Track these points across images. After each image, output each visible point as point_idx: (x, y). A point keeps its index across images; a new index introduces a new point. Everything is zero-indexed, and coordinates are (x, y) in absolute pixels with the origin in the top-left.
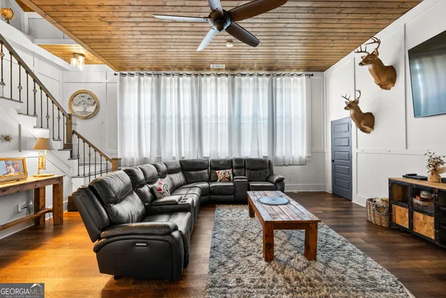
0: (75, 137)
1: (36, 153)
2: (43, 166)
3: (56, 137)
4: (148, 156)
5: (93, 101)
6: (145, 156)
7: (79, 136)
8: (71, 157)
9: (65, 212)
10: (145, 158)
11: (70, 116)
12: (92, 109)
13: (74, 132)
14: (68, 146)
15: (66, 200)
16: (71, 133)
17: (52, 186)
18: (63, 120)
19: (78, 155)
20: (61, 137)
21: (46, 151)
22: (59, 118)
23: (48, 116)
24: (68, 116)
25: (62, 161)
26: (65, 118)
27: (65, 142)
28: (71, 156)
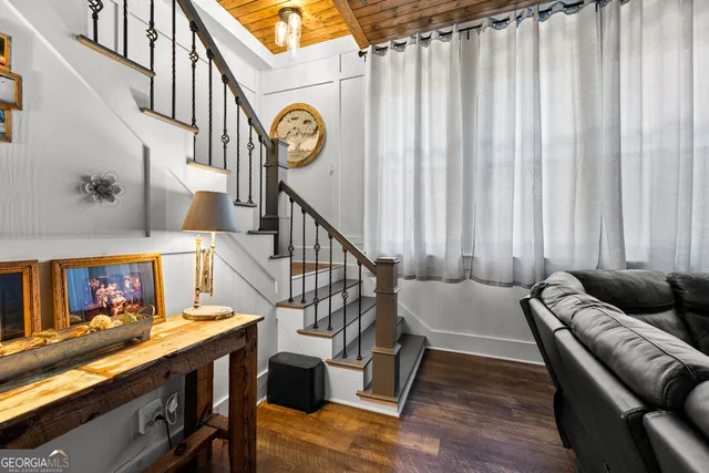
0: (284, 198)
1: (189, 242)
2: (205, 283)
3: (244, 199)
4: (440, 253)
5: (314, 125)
6: (429, 252)
7: (294, 198)
8: (275, 254)
9: (261, 401)
10: (431, 257)
11: (275, 143)
12: (310, 144)
13: (283, 187)
14: (269, 223)
15: (263, 368)
16: (276, 188)
17: (227, 357)
18: (259, 153)
19: (291, 248)
20: (256, 200)
21: (213, 233)
22: (251, 147)
23: (225, 139)
24: (270, 145)
25: (255, 262)
26: (264, 148)
27: (264, 214)
28: (276, 251)
